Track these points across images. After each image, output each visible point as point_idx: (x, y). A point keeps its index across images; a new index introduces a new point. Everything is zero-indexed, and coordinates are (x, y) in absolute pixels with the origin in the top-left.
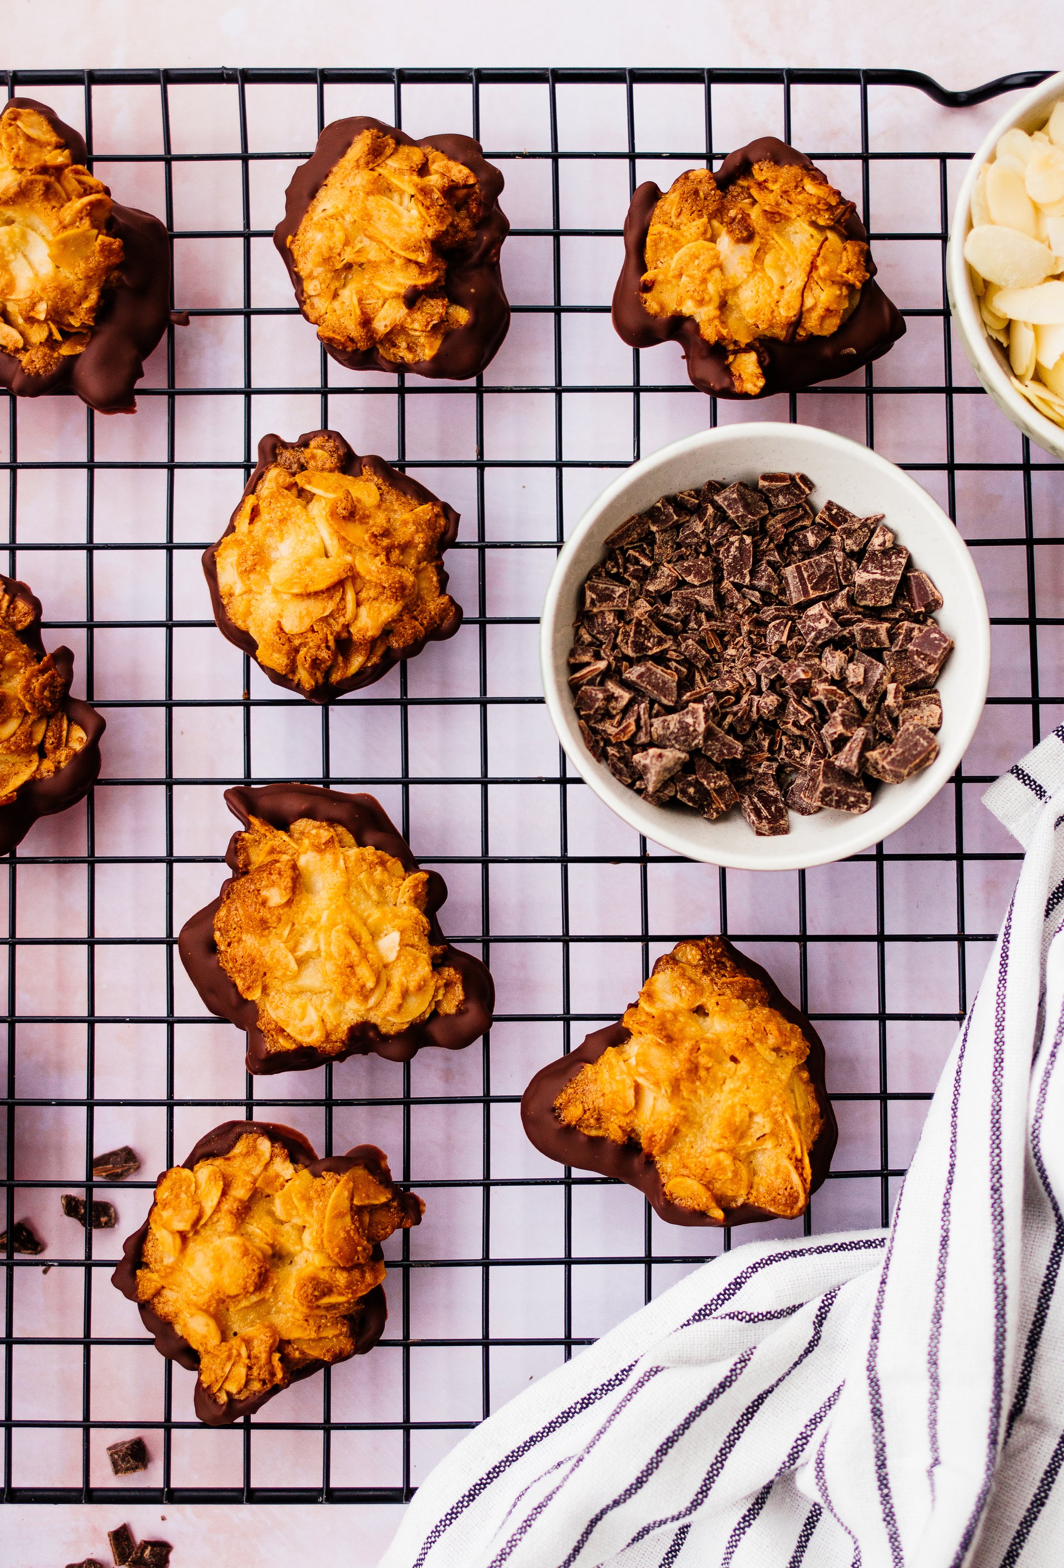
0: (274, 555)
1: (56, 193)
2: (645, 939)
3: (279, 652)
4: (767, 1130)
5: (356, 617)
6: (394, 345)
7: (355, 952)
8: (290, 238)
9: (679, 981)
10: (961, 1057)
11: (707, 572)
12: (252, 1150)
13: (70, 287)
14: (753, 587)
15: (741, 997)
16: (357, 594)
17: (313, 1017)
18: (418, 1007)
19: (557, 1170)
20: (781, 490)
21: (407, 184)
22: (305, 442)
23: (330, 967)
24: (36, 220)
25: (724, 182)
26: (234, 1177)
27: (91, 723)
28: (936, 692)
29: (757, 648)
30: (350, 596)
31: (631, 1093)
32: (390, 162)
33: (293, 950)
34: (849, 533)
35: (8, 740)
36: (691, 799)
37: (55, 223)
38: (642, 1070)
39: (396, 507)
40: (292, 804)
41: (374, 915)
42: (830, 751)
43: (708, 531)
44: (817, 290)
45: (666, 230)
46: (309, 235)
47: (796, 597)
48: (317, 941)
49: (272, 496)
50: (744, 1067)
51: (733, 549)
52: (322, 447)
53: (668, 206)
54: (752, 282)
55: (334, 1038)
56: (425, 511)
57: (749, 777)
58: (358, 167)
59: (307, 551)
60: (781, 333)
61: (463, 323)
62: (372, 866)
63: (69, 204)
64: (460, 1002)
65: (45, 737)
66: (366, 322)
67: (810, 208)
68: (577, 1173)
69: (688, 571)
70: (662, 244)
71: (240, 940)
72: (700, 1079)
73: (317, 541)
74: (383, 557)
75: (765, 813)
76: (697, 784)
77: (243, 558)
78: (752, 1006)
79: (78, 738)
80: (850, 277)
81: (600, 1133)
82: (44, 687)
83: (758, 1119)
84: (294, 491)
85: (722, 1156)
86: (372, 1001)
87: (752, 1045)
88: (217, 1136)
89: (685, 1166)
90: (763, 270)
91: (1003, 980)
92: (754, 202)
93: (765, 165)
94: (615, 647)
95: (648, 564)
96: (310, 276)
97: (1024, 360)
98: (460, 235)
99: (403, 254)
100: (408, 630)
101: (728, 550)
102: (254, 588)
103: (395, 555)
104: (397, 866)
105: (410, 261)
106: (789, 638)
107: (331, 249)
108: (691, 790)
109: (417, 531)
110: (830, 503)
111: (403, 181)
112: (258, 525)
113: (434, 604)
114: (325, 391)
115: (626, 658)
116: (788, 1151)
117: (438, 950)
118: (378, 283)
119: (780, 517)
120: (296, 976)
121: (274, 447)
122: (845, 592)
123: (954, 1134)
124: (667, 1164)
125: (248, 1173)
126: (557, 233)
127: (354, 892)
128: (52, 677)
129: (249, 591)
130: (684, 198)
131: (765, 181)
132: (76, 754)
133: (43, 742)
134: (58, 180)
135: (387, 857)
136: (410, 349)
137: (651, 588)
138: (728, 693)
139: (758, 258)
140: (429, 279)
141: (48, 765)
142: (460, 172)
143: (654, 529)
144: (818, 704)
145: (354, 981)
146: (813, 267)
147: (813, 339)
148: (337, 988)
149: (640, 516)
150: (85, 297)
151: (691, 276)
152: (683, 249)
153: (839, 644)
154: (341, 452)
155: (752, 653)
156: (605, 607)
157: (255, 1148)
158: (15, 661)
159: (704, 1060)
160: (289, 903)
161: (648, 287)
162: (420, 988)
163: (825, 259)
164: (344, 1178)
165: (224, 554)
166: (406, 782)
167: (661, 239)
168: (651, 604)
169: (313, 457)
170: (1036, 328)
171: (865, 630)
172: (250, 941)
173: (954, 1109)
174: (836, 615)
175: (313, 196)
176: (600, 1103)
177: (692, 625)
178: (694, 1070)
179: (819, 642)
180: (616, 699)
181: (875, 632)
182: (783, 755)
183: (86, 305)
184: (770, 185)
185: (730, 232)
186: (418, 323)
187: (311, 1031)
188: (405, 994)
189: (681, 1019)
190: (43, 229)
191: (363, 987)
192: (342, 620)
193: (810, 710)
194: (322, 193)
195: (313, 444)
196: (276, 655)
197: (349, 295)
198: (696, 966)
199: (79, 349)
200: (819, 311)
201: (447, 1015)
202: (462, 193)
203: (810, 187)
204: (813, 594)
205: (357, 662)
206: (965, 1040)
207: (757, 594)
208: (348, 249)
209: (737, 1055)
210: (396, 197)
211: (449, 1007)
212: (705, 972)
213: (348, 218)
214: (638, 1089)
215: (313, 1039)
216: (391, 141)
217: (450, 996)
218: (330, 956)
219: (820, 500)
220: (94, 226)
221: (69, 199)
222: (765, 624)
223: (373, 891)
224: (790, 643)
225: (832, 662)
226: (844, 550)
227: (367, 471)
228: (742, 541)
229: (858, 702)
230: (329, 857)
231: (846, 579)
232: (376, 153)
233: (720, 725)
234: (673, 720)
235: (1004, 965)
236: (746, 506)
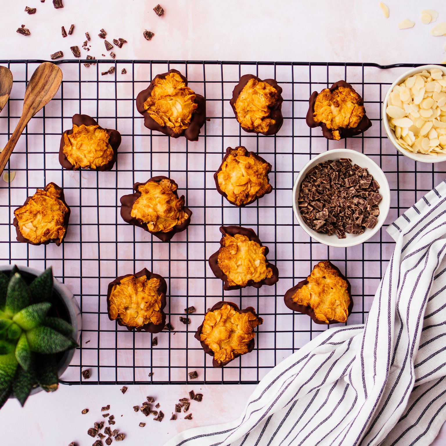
0: (231, 176)
1: (184, 94)
2: (311, 260)
3: (233, 198)
4: (339, 304)
5: (250, 190)
6: (258, 128)
7: (250, 265)
8: (235, 104)
9: (320, 271)
10: (382, 287)
11: (328, 180)
12: (226, 308)
13: (186, 114)
14: (338, 184)
15: (333, 274)
16: (251, 185)
17: (240, 279)
18: (263, 277)
19: (291, 312)
20: (344, 162)
21: (261, 92)
22: (237, 149)
23: (244, 268)
24: (178, 99)
25: (332, 90)
26: (223, 314)
27: (189, 213)
28: (378, 207)
29: (339, 197)
30: (249, 186)
31: (309, 296)
32: (257, 86)
33: (236, 264)
34: (359, 172)
35: (172, 217)
36: (325, 231)
37: (183, 101)
38: (312, 290)
39: (258, 164)
40: (235, 231)
41: (254, 256)
42: (355, 220)
43: (328, 171)
44: (353, 118)
45: (320, 104)
46: (239, 103)
47: (348, 186)
48: (242, 262)
49: (231, 162)
50: (334, 290)
51: (334, 175)
52: (241, 150)
53: (320, 97)
54: (338, 116)
55: (244, 283)
56: (264, 165)
57: (337, 225)
58: (250, 88)
59: (239, 175)
60: (344, 127)
61: (274, 123)
62: (253, 245)
63: (186, 96)
64: (272, 275)
65: (179, 216)
66: (252, 124)
67: (351, 99)
68: (295, 312)
69: (324, 180)
70: (318, 107)
71: (224, 261)
72: (325, 293)
73: (241, 172)
74: (256, 177)
75: (340, 234)
76: (326, 228)
77: (225, 176)
78: (335, 276)
79: (186, 216)
80: (360, 115)
81: (302, 304)
82: (180, 205)
83: (337, 301)
84: (235, 161)
85: (329, 309)
86: (253, 275)
87: (336, 285)
88: (218, 305)
89: (321, 311)
90: (341, 113)
91: (391, 271)
92: (339, 96)
93: (342, 88)
94: (308, 198)
95: (315, 179)
96: (239, 113)
97: (398, 135)
98: (273, 104)
99: (261, 109)
100: (261, 193)
101: (333, 175)
102: (227, 183)
103: (259, 176)
104: (258, 245)
105: (262, 110)
106: (346, 195)
107: (244, 107)
108: (325, 229)
109: (263, 170)
110: (355, 164)
111: (260, 91)
112: (227, 169)
113: (267, 186)
114: (240, 136)
115: (311, 200)
116: (343, 308)
117: (267, 264)
118: (255, 115)
119: (344, 167)
120: (236, 270)
121: (230, 150)
122: (358, 185)
123: (380, 305)
124: (316, 311)
125: (226, 313)
126: (293, 101)
127: (250, 251)
128: (181, 202)
129: (226, 184)
130: (324, 96)
131: (342, 92)
132: (186, 220)
133: (179, 217)
134: (184, 92)
135: (257, 243)
136: (262, 129)
137: (316, 184)
138: (333, 207)
139: (340, 111)
140: (267, 115)
141: (180, 222)
142: (273, 90)
143: (317, 171)
144: (352, 210)
145: (250, 271)
146: (352, 113)
147: (351, 128)
148: (246, 272)
149: (313, 168)
150: (188, 116)
151: (325, 114)
152: (323, 108)
153: (357, 196)
154: (245, 151)
155: (338, 198)
156: (306, 188)
157: (227, 307)
158: (173, 199)
159: (326, 289)
160: (236, 254)
161: (315, 116)
162: (264, 272)
163: (355, 111)
164: (247, 314)
165: (220, 175)
166: (258, 225)
167: (318, 105)
168: (316, 187)
169: (239, 152)
170: (401, 128)
171: (363, 193)
172: (226, 262)
173: (380, 299)
174: (356, 190)
175: (239, 94)
176: (302, 297)
177: (325, 192)
178: (323, 291)
179: (352, 196)
180: (310, 209)
181: (365, 194)
182: (344, 221)
183: (189, 118)
184: (343, 93)
185: (334, 105)
186: (264, 124)
187: (240, 282)
188: (260, 274)
189: (321, 279)
190: (180, 101)
191: (252, 272)
192: (247, 191)
193: (351, 211)
194: (241, 93)
195: (239, 149)
196: (232, 198)
197: (248, 117)
198: (323, 267)
199: (187, 127)
200: (353, 123)
201: (269, 278)
202: (273, 94)
203: (352, 94)
204: (351, 185)
205: (250, 199)
206: (382, 284)
207: (339, 185)
208: (248, 107)
209: (333, 287)
210: (259, 94)
211: (269, 276)
212: (325, 269)
213: (248, 100)
214: (311, 294)
215: (240, 283)
216: (257, 81)
217: (270, 274)
218: (245, 265)
219: (353, 164)
220: (192, 101)
221: (186, 95)
222: (341, 192)
223: (254, 251)
224: (346, 196)
225: (356, 200)
226: (358, 175)
227: (251, 156)
228: (336, 173)
229: (361, 209)
230: (244, 243)
231: (359, 182)
232: (254, 85)
233: (331, 214)
234: (321, 213)
235: (391, 268)
236: (337, 166)
